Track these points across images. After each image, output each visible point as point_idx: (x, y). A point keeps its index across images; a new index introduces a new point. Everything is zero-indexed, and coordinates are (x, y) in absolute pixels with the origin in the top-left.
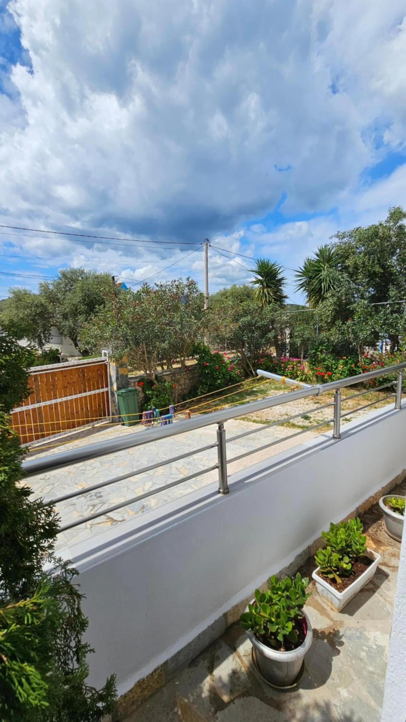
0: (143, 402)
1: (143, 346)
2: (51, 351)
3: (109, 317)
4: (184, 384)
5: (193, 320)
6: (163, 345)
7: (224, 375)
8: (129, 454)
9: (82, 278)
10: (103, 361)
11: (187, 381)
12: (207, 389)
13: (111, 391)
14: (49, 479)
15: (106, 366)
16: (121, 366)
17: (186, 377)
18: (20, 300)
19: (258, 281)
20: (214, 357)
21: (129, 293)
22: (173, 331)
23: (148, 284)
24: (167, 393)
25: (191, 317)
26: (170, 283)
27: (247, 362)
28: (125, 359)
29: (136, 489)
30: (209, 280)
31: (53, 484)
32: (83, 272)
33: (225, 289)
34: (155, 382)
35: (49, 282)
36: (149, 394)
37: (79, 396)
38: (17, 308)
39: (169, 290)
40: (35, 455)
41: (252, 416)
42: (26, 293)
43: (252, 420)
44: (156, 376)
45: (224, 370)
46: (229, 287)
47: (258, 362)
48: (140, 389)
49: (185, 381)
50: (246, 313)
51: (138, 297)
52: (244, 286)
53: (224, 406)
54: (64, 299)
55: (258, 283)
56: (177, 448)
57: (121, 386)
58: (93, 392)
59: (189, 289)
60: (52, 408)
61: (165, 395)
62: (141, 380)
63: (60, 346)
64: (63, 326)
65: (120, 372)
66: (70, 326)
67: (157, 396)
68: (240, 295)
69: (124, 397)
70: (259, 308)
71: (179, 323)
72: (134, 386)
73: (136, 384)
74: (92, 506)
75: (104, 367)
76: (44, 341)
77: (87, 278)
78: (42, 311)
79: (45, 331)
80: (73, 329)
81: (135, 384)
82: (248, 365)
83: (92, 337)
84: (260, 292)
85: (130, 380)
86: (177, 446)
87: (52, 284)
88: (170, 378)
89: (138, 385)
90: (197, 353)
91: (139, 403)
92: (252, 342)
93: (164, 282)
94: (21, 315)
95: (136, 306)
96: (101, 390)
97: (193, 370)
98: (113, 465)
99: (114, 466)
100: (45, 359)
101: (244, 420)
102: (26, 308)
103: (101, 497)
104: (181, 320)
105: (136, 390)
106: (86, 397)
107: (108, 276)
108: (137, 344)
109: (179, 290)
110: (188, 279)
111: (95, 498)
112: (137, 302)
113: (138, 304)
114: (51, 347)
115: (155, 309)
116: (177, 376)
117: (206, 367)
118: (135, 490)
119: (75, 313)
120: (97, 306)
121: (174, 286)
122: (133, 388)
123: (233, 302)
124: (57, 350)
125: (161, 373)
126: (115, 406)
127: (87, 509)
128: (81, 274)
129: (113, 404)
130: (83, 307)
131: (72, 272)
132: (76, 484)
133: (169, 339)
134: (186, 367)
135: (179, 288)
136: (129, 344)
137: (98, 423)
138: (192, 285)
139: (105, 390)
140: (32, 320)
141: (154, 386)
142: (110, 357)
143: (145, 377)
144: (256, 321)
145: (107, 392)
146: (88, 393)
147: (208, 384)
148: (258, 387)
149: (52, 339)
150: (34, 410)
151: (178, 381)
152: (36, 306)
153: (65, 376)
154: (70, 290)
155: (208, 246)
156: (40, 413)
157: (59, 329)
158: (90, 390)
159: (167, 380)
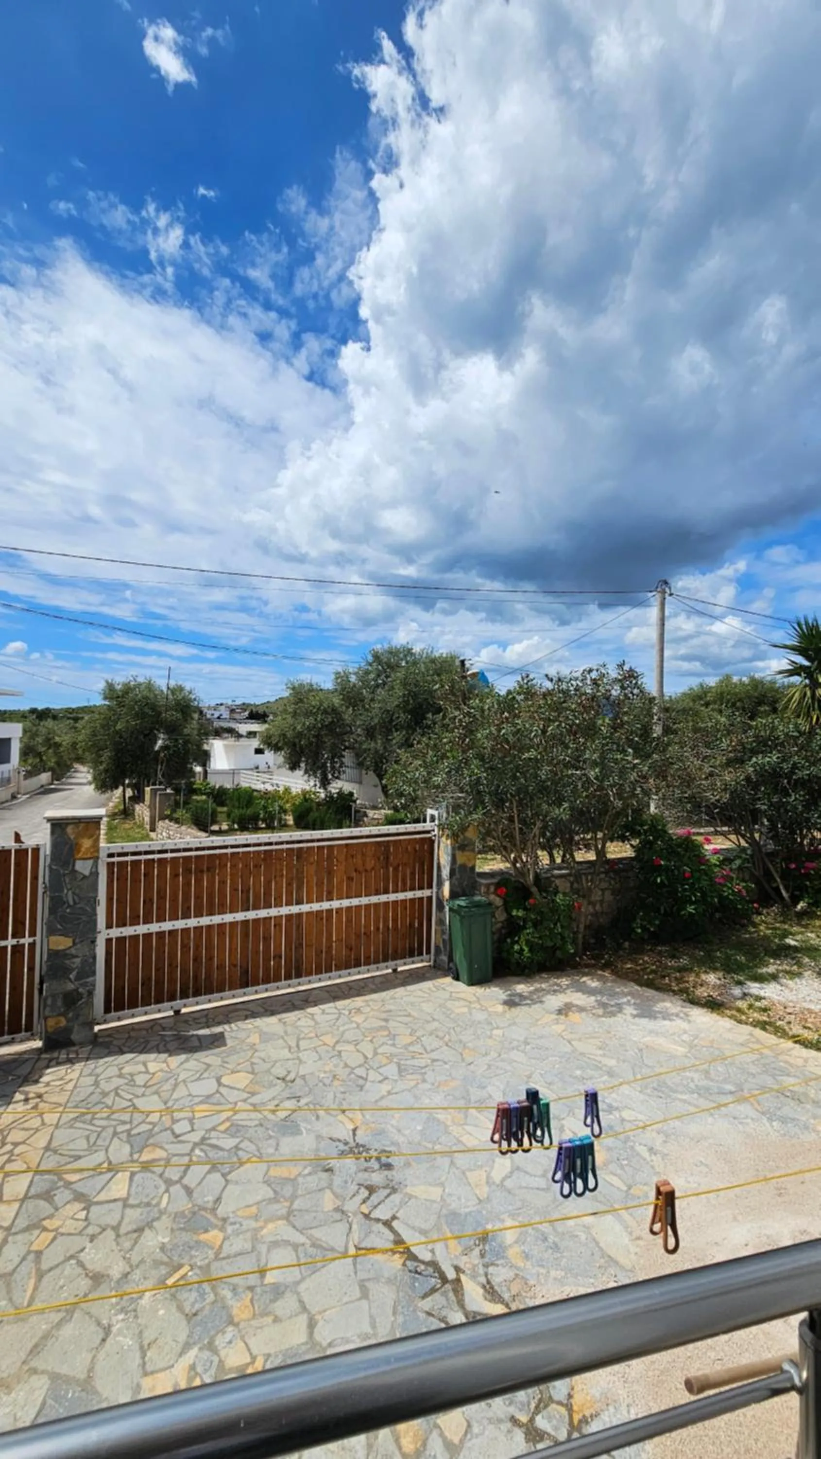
0: (503, 931)
1: (512, 807)
2: (340, 793)
3: (445, 744)
4: (602, 902)
5: (629, 758)
6: (557, 812)
7: (704, 894)
8: (463, 1060)
9: (407, 662)
10: (428, 832)
11: (608, 896)
12: (657, 922)
13: (438, 898)
14: (293, 1081)
15: (431, 842)
16: (461, 846)
17: (604, 885)
18: (301, 701)
19: (797, 670)
20: (679, 846)
21: (491, 693)
22: (580, 779)
23: (531, 677)
24: (559, 920)
25: (624, 751)
26: (578, 674)
27: (764, 864)
28: (471, 834)
29: (471, 1170)
30: (665, 665)
31: (298, 1098)
32: (409, 652)
33: (701, 685)
34: (534, 889)
35: (351, 670)
36: (519, 917)
37: (374, 899)
38: (295, 714)
39: (576, 690)
40: (279, 1013)
41: (789, 1023)
42: (312, 690)
43: (791, 1033)
44: (537, 876)
45: (704, 883)
46: (712, 681)
47: (798, 869)
48: (498, 902)
49: (603, 894)
50: (766, 745)
51: (508, 703)
52: (753, 679)
53: (704, 977)
54: (372, 700)
55: (799, 675)
56: (578, 1072)
57: (459, 890)
58: (401, 896)
59: (623, 688)
60: (322, 919)
61: (555, 924)
62: (501, 881)
63: (357, 786)
64: (365, 751)
65: (460, 860)
66: (377, 751)
67: (536, 925)
68: (740, 700)
69: (462, 917)
70: (801, 734)
71: (595, 764)
72: (487, 893)
73: (492, 889)
74: (367, 1188)
75: (428, 845)
76: (330, 776)
77: (415, 663)
78: (333, 722)
79: (333, 758)
80: (382, 757)
81: (488, 889)
82: (768, 875)
83: (409, 782)
84: (805, 694)
85: (478, 880)
86: (578, 1068)
87: (355, 674)
88: (569, 885)
89: (495, 893)
90: (635, 834)
91: (493, 933)
92: (779, 816)
93: (565, 672)
94: (299, 727)
95: (503, 723)
96: (419, 894)
97: (623, 870)
98: (424, 1081)
99: (427, 1086)
100: (329, 808)
101: (764, 1029)
102: (308, 714)
103: (388, 1166)
104: (603, 757)
105: (490, 904)
106: (386, 904)
107: (453, 658)
108: (499, 804)
109: (598, 691)
110: (621, 666)
111: (376, 1166)
112: (506, 714)
113: (507, 718)
114: (341, 789)
115: (544, 732)
116: (584, 882)
117: (658, 869)
118: (468, 1174)
119: (388, 726)
120: (430, 715)
121: (589, 682)
122: (484, 898)
123: (728, 717)
124: (351, 794)
125: (548, 870)
126: (443, 933)
127: (354, 1195)
128: (405, 656)
129: (439, 928)
130: (403, 717)
131: (391, 653)
132: (343, 1111)
133: (572, 799)
134: (609, 861)
135: (599, 686)
136: (483, 802)
137: (405, 964)
138: (630, 677)
139: (426, 893)
140: (314, 736)
141: (531, 901)
142: (441, 826)
143: (511, 875)
144: (795, 766)
145: (430, 898)
146: (392, 897)
147: (662, 911)
148: (799, 937)
149: (344, 772)
150: (289, 917)
151: (585, 895)
152: (325, 712)
153: (352, 856)
154: (384, 683)
155: (667, 595)
156: (299, 926)
157: (357, 755)
158: (395, 891)
159: (560, 889)
